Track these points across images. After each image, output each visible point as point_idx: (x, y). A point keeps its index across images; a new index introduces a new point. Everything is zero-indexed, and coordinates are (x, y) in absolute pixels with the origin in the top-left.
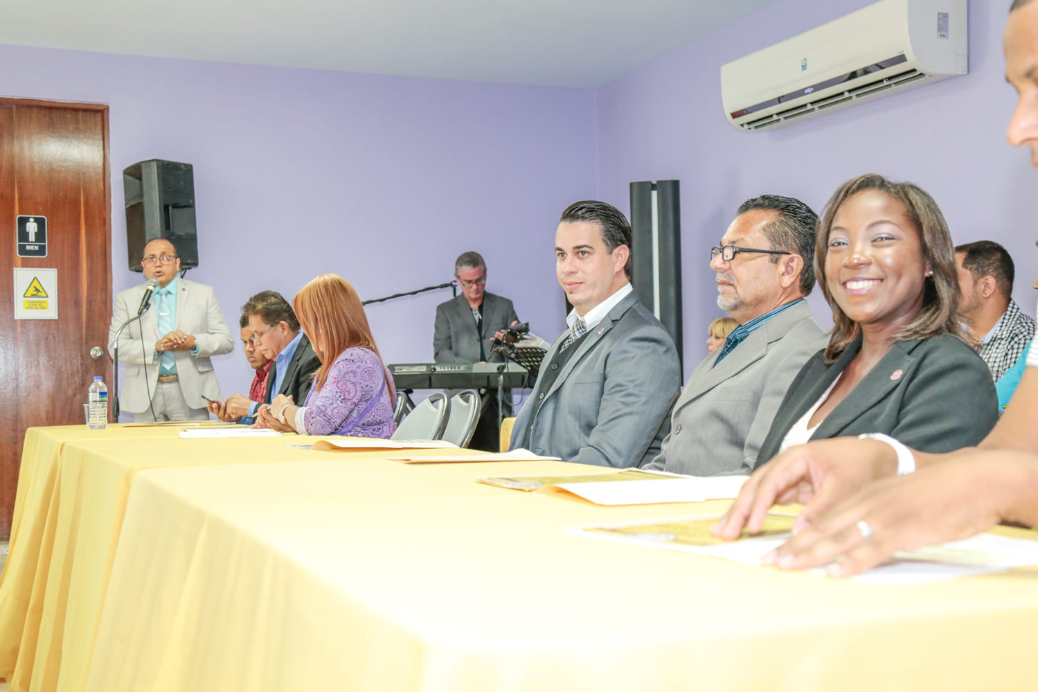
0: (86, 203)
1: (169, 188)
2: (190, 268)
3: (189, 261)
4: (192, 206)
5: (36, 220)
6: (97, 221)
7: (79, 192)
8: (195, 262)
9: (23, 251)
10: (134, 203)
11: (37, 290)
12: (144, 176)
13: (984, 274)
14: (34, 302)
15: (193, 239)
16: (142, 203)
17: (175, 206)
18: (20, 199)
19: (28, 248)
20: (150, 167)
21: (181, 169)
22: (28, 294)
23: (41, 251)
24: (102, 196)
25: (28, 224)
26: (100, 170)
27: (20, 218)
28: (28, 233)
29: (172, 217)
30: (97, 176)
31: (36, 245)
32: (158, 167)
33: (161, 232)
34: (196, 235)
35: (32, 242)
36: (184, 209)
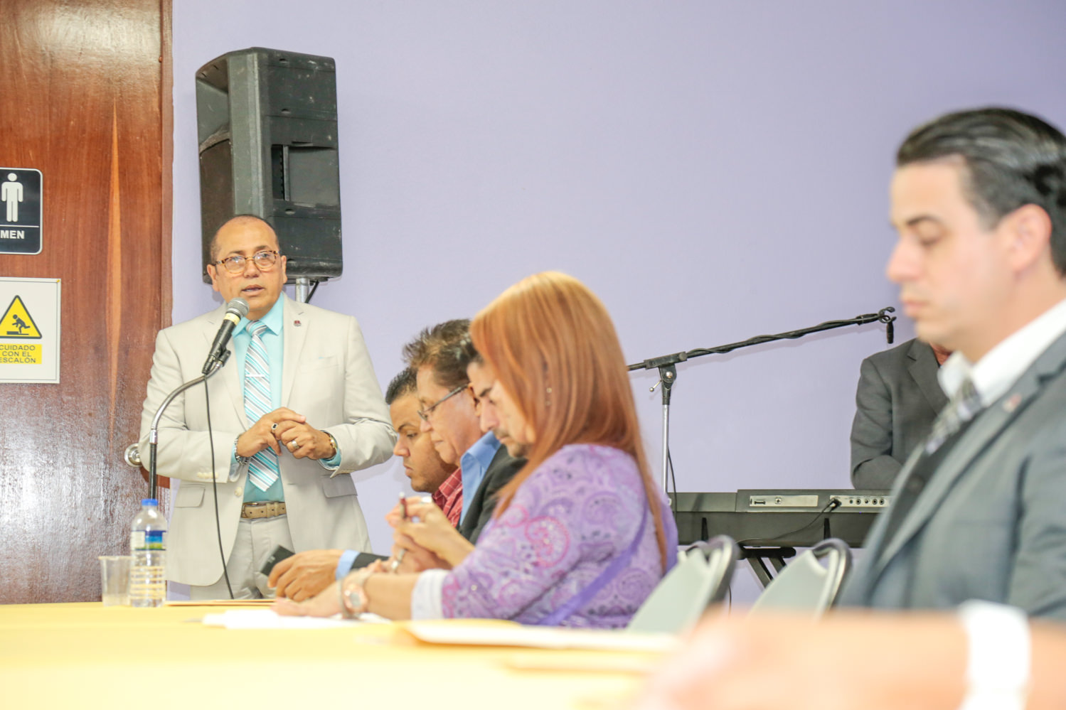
0: (123, 141)
1: (284, 110)
2: (326, 279)
3: (323, 264)
4: (332, 147)
5: (22, 177)
6: (145, 180)
7: (109, 118)
8: (336, 265)
10: (214, 141)
11: (20, 322)
12: (232, 84)
14: (12, 347)
15: (332, 216)
16: (228, 140)
17: (295, 148)
19: (4, 235)
20: (245, 64)
21: (309, 69)
23: (31, 242)
24: (156, 125)
25: (5, 186)
26: (154, 73)
28: (6, 202)
29: (289, 170)
30: (146, 86)
31: (21, 229)
32: (260, 65)
33: (266, 201)
34: (338, 208)
35: (12, 223)
36: (315, 154)
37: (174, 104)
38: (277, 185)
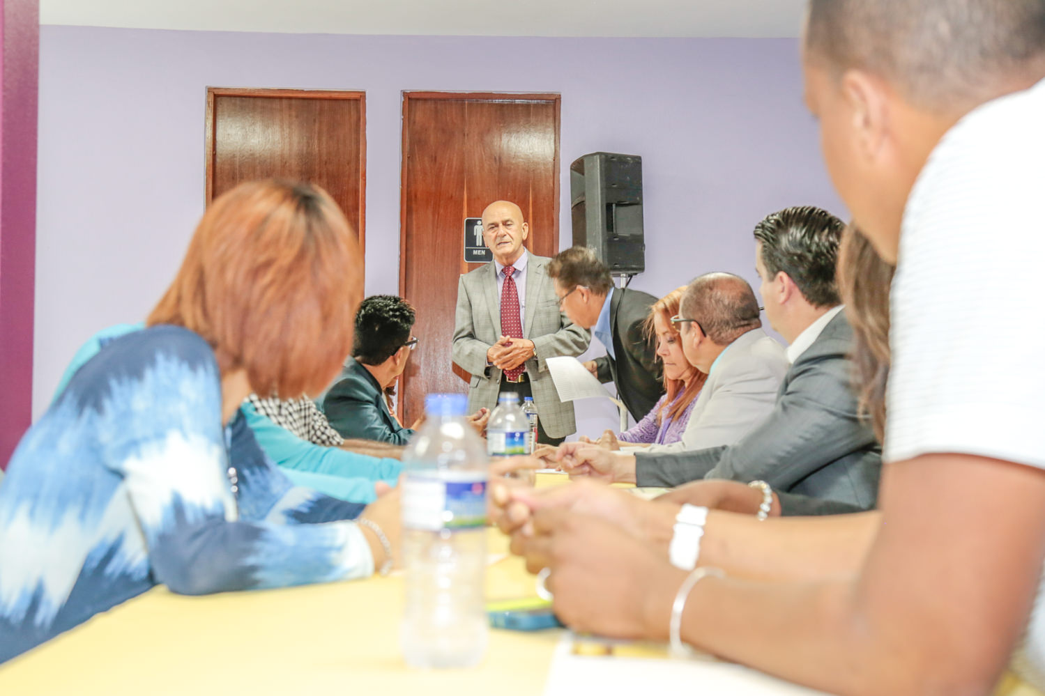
0: (534, 202)
1: (614, 184)
2: (636, 274)
3: (634, 266)
4: (639, 203)
7: (528, 192)
8: (641, 267)
9: (470, 256)
10: (578, 202)
12: (586, 172)
15: (639, 240)
16: (583, 201)
17: (619, 204)
18: (469, 200)
19: (475, 252)
20: (593, 161)
21: (627, 162)
24: (551, 193)
25: (476, 227)
26: (550, 166)
27: (467, 221)
28: (476, 236)
29: (616, 216)
30: (547, 174)
31: (483, 249)
32: (601, 161)
33: (603, 234)
34: (642, 236)
35: (479, 246)
36: (630, 207)
37: (561, 182)
38: (609, 224)
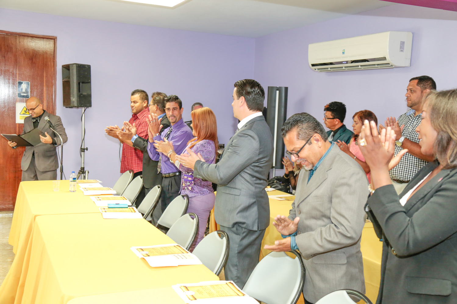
1: (81, 75)
2: (88, 107)
3: (88, 105)
4: (90, 82)
5: (26, 83)
7: (43, 72)
8: (90, 105)
10: (66, 80)
11: (25, 112)
12: (70, 70)
13: (425, 88)
15: (90, 96)
16: (69, 81)
17: (83, 83)
18: (19, 74)
19: (22, 94)
20: (73, 66)
21: (86, 67)
22: (22, 113)
23: (27, 96)
24: (53, 74)
25: (22, 85)
29: (81, 87)
32: (76, 67)
33: (77, 93)
34: (91, 94)
35: (24, 92)
36: (87, 84)
38: (79, 90)
